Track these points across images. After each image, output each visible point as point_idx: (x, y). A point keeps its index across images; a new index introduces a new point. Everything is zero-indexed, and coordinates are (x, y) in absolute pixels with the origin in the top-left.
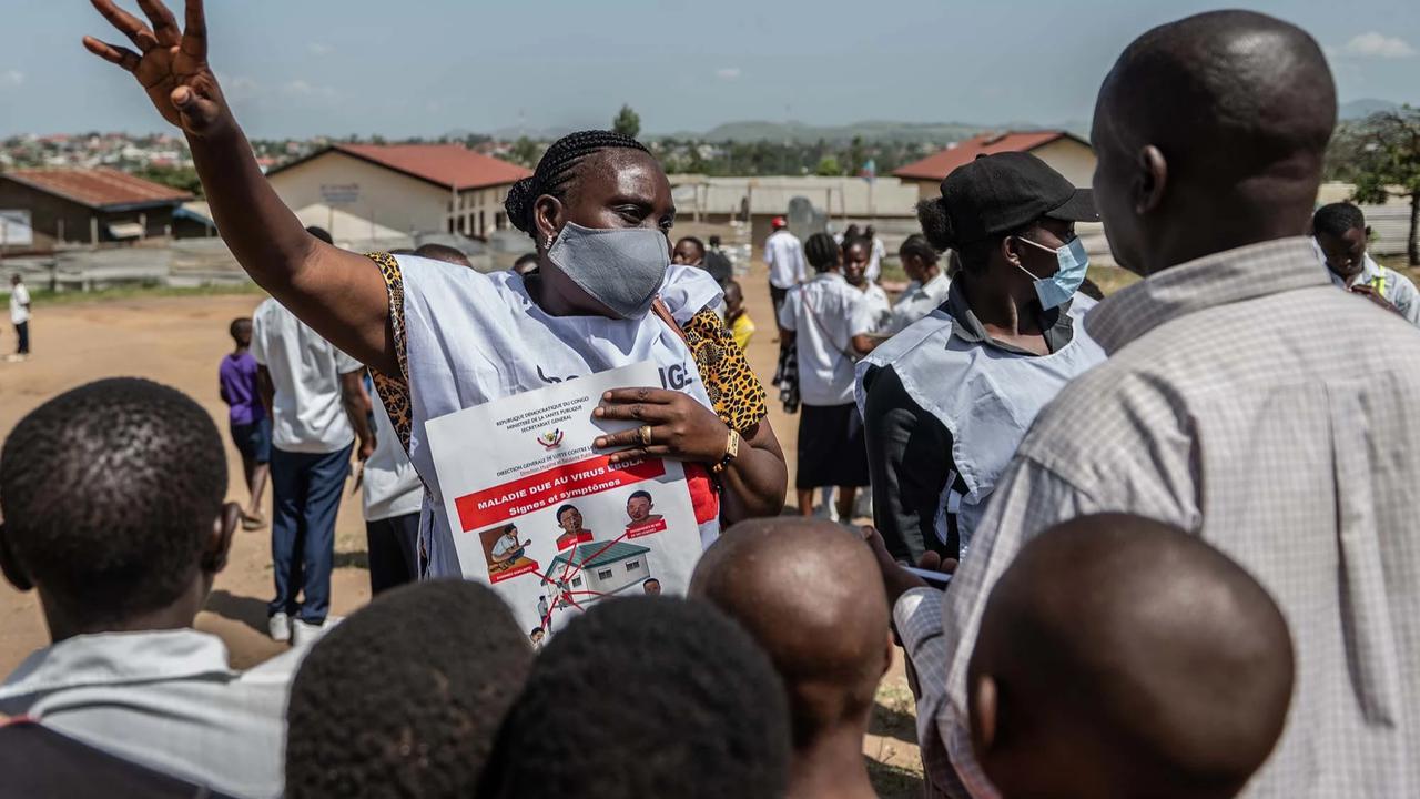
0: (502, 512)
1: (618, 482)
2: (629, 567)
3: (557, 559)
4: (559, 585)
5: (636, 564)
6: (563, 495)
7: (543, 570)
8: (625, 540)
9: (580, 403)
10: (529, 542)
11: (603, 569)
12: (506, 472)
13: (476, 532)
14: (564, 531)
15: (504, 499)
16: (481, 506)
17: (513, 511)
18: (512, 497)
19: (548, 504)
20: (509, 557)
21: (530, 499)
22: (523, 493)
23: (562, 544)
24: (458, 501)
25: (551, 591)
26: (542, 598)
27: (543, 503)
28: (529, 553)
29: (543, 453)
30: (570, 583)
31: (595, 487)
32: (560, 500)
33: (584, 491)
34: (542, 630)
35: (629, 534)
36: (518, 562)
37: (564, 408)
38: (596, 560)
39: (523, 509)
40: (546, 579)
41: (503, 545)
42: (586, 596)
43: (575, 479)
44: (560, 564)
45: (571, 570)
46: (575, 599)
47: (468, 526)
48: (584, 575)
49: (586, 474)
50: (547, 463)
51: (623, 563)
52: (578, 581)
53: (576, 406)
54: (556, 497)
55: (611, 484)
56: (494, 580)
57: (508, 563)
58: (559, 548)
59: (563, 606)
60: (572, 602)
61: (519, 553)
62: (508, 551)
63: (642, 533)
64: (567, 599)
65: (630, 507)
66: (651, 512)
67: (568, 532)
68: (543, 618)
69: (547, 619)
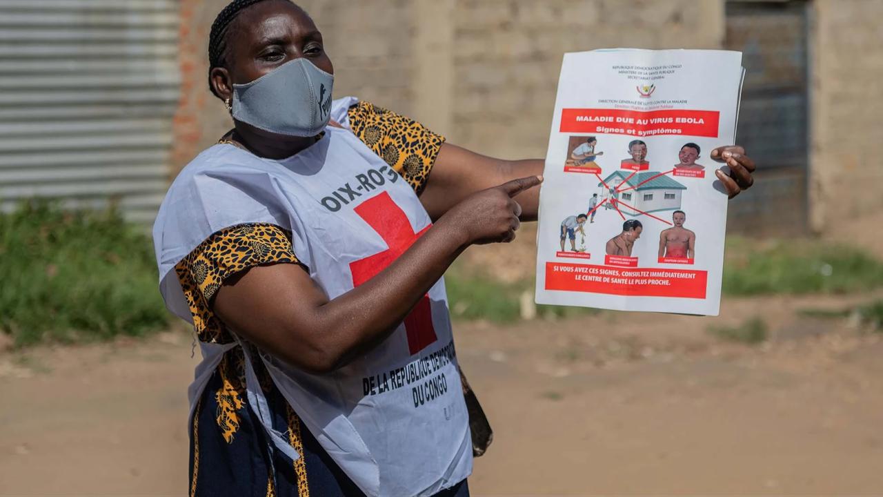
0: (592, 127)
1: (679, 131)
2: (667, 196)
3: (617, 173)
4: (611, 192)
5: (673, 196)
6: (640, 133)
7: (603, 176)
8: (670, 175)
9: (674, 69)
10: (601, 153)
11: (648, 192)
12: (606, 101)
13: (567, 136)
14: (631, 157)
15: (597, 119)
16: (579, 119)
17: (599, 129)
18: (603, 119)
19: (625, 133)
20: (583, 158)
21: (614, 125)
22: (611, 119)
23: (625, 164)
24: (565, 111)
25: (604, 193)
26: (595, 195)
27: (622, 131)
28: (598, 161)
29: (636, 97)
30: (621, 194)
31: (662, 131)
32: (637, 134)
33: (654, 132)
34: (586, 217)
35: (674, 172)
36: (588, 164)
37: (662, 70)
38: (646, 185)
39: (607, 130)
40: (603, 183)
41: (584, 148)
42: (632, 212)
43: (652, 122)
44: (618, 178)
45: (625, 185)
46: (620, 206)
47: (564, 128)
48: (634, 195)
49: (659, 120)
50: (637, 105)
51: (663, 192)
52: (628, 196)
53: (671, 70)
54: (634, 131)
55: (674, 131)
56: (566, 169)
57: (581, 162)
58: (622, 167)
59: (608, 207)
60: (616, 208)
61: (591, 158)
62: (584, 155)
63: (684, 175)
64: (614, 204)
65: (682, 152)
66: (697, 162)
67: (634, 159)
68: (590, 209)
69: (593, 211)
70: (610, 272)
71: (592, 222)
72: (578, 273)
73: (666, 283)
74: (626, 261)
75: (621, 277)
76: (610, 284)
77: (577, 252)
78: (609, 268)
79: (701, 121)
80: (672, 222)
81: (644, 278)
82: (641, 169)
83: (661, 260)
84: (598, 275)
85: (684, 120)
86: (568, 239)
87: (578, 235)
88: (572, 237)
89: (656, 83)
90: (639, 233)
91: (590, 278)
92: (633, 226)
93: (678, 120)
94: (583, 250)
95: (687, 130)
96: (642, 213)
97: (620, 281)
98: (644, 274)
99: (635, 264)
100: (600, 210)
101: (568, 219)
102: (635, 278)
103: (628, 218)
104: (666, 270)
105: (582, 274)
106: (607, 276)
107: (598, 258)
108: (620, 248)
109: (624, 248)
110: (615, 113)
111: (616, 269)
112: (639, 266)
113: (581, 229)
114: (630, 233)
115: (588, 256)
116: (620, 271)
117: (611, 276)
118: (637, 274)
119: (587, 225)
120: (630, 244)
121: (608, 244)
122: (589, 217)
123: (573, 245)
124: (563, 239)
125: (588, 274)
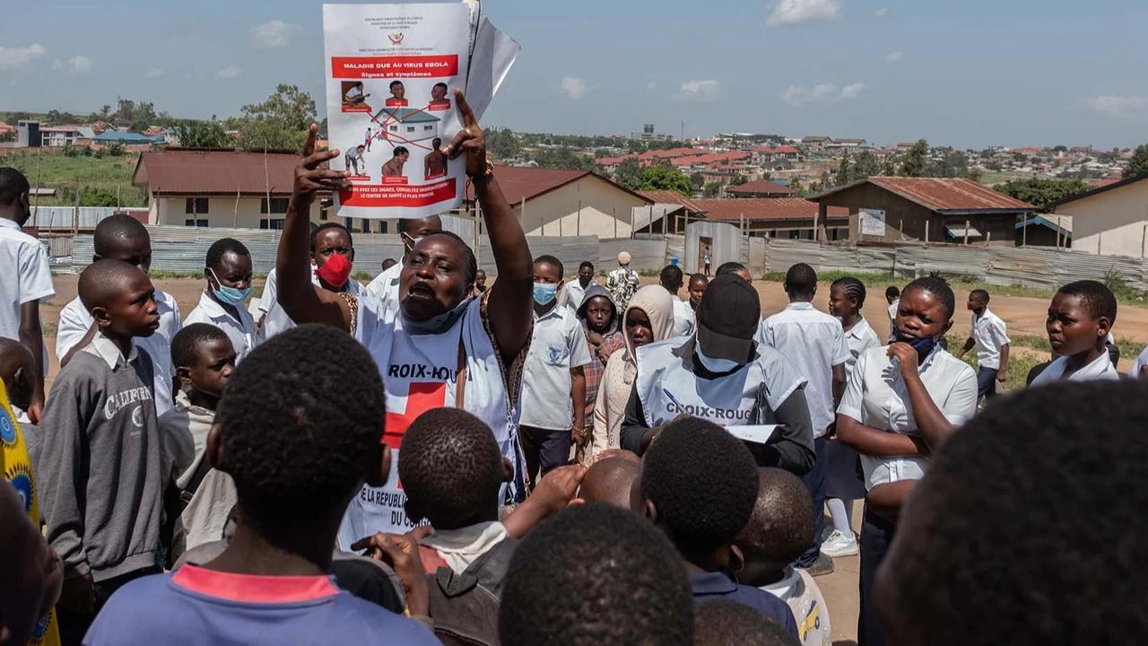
0: (357, 73)
1: (429, 74)
2: (426, 128)
3: (384, 110)
4: (382, 125)
5: (431, 127)
6: (397, 74)
7: (374, 113)
8: (426, 111)
9: (417, 20)
10: (369, 95)
11: (411, 125)
12: (365, 50)
13: (339, 81)
14: (393, 96)
15: (360, 66)
16: (346, 66)
17: (363, 75)
18: (365, 66)
19: (385, 77)
20: (353, 100)
21: (375, 71)
22: (372, 66)
23: (389, 102)
24: (333, 59)
25: (376, 127)
26: (369, 129)
27: (382, 75)
28: (367, 101)
29: (390, 45)
30: (389, 127)
31: (415, 74)
32: (395, 76)
33: (408, 75)
34: (364, 147)
35: (429, 108)
36: (360, 105)
37: (406, 21)
38: (408, 119)
39: (370, 75)
40: (374, 119)
41: (353, 92)
42: (400, 140)
43: (405, 65)
44: (385, 114)
45: (392, 120)
46: (389, 137)
47: (335, 75)
48: (400, 126)
49: (411, 65)
50: (391, 52)
51: (423, 125)
52: (395, 128)
53: (414, 21)
54: (392, 74)
55: (425, 74)
56: (343, 110)
57: (354, 103)
58: (387, 105)
59: (380, 138)
60: (386, 138)
61: (363, 99)
62: (355, 97)
63: (438, 109)
64: (384, 136)
65: (434, 91)
66: (445, 97)
67: (395, 97)
68: (367, 141)
69: (369, 142)
70: (388, 190)
71: (369, 151)
72: (363, 193)
73: (432, 194)
74: (398, 179)
75: (396, 192)
76: (388, 199)
77: (360, 176)
78: (386, 187)
79: (446, 64)
80: (432, 148)
81: (414, 193)
82: (402, 105)
83: (427, 179)
84: (378, 193)
85: (432, 65)
86: (352, 167)
87: (359, 162)
88: (355, 164)
89: (404, 32)
90: (407, 157)
91: (372, 196)
92: (400, 152)
93: (427, 65)
94: (364, 174)
95: (435, 72)
96: (407, 142)
97: (395, 195)
98: (414, 190)
99: (406, 182)
100: (375, 141)
101: (349, 150)
102: (407, 193)
103: (397, 145)
104: (432, 185)
105: (366, 193)
106: (385, 193)
107: (376, 179)
108: (393, 170)
109: (396, 170)
110: (374, 60)
111: (392, 187)
112: (409, 184)
113: (360, 157)
114: (401, 157)
115: (368, 179)
116: (395, 187)
117: (388, 193)
118: (408, 190)
119: (365, 154)
120: (400, 166)
121: (383, 168)
122: (367, 147)
123: (356, 171)
124: (348, 166)
125: (371, 193)
